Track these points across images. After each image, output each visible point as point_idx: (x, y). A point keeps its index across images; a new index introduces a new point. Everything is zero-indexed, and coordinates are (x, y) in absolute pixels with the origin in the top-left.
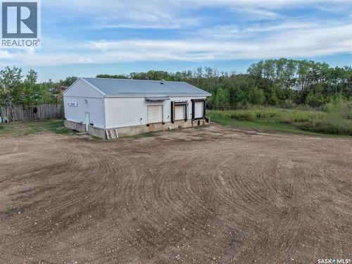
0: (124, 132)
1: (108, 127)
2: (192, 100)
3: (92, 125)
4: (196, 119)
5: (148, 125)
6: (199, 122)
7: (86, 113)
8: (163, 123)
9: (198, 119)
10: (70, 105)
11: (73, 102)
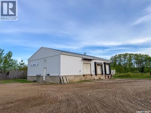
0: (71, 78)
1: (62, 75)
2: (104, 63)
3: (49, 75)
4: (107, 74)
5: (84, 75)
6: (108, 76)
7: (44, 68)
8: (92, 75)
9: (108, 74)
10: (32, 65)
11: (34, 63)
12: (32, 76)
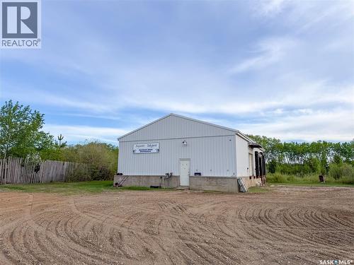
1: (238, 175)
3: (200, 174)
5: (250, 178)
7: (183, 160)
8: (255, 178)
10: (138, 151)
11: (146, 147)
12: (140, 176)
